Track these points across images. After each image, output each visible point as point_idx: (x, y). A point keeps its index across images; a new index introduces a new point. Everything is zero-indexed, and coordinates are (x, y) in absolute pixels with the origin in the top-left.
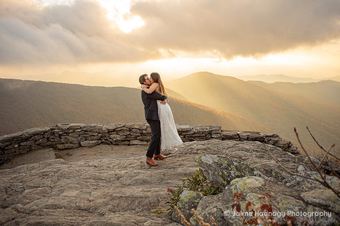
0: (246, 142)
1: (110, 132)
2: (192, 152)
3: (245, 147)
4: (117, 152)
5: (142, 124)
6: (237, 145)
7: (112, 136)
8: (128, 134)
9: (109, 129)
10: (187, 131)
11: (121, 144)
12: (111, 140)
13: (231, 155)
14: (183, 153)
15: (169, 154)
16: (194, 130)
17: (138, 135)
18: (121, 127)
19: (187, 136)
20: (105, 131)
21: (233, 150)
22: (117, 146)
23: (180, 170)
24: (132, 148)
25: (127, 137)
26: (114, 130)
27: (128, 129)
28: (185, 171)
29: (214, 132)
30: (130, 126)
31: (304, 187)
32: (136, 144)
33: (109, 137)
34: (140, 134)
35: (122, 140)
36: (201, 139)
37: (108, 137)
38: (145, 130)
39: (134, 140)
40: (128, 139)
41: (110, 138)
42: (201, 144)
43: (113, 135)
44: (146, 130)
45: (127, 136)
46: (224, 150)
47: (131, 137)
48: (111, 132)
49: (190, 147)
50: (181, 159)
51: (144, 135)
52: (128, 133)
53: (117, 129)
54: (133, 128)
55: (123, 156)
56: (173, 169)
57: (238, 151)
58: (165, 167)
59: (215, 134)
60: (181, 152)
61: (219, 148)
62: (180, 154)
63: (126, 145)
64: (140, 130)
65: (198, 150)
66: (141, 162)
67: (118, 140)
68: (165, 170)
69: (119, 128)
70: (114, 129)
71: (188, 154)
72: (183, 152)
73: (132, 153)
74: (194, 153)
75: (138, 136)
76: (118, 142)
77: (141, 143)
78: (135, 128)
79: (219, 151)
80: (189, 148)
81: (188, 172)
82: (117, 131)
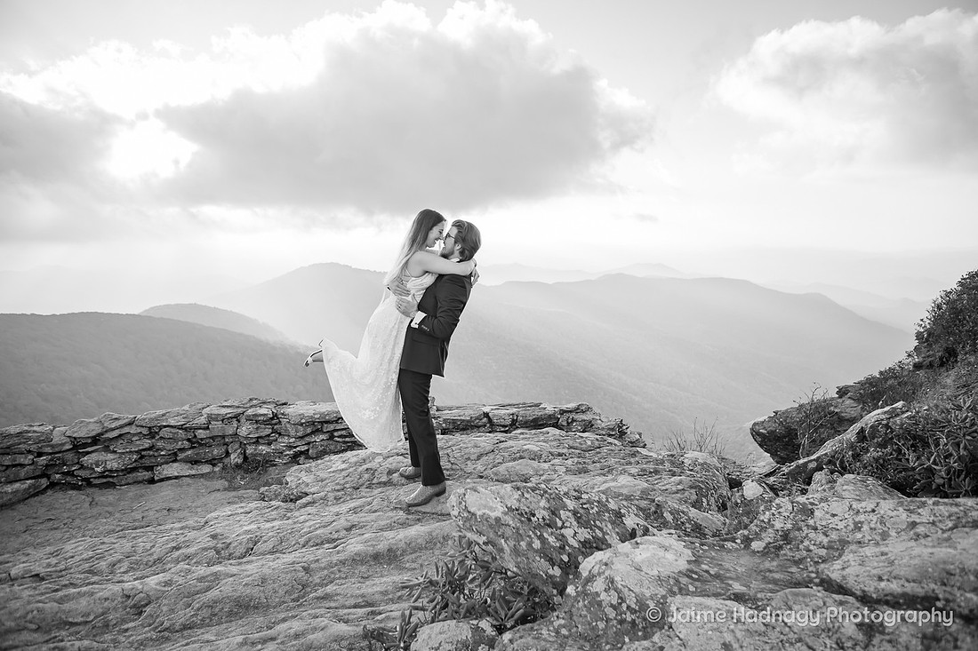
0: (522, 434)
1: (79, 446)
2: (375, 481)
3: (525, 447)
4: (110, 509)
5: (192, 411)
6: (502, 445)
7: (86, 460)
8: (147, 446)
9: (75, 438)
11: (123, 482)
12: (83, 473)
13: (496, 474)
14: (348, 486)
15: (301, 498)
17: (180, 444)
18: (122, 427)
19: (340, 433)
20: (63, 444)
21: (498, 461)
22: (111, 491)
23: (354, 545)
24: (164, 493)
25: (142, 457)
26: (95, 440)
27: (145, 431)
28: (373, 546)
30: (150, 420)
31: (812, 547)
32: (177, 474)
33: (78, 463)
34: (187, 444)
35: (126, 469)
37: (73, 465)
38: (204, 429)
39: (167, 463)
40: (147, 462)
41: (82, 467)
42: (398, 455)
43: (94, 455)
44: (208, 428)
45: (143, 453)
46: (469, 462)
47: (156, 454)
48: (85, 445)
49: (365, 467)
50: (344, 508)
51: (201, 445)
52: (147, 443)
53: (106, 436)
54: (161, 428)
55: (134, 521)
56: (332, 546)
57: (509, 461)
58: (302, 541)
60: (337, 484)
61: (452, 460)
62: (338, 491)
63: (139, 482)
64: (186, 429)
65: (390, 472)
66: (214, 537)
67: (111, 471)
68: (304, 550)
69: (113, 430)
70: (94, 437)
71: (362, 489)
72: (347, 482)
73: (166, 505)
74: (380, 483)
75: (182, 450)
76: (111, 477)
77: (193, 472)
78: (172, 427)
79: (454, 467)
80: (361, 469)
81: (382, 546)
82: (105, 441)
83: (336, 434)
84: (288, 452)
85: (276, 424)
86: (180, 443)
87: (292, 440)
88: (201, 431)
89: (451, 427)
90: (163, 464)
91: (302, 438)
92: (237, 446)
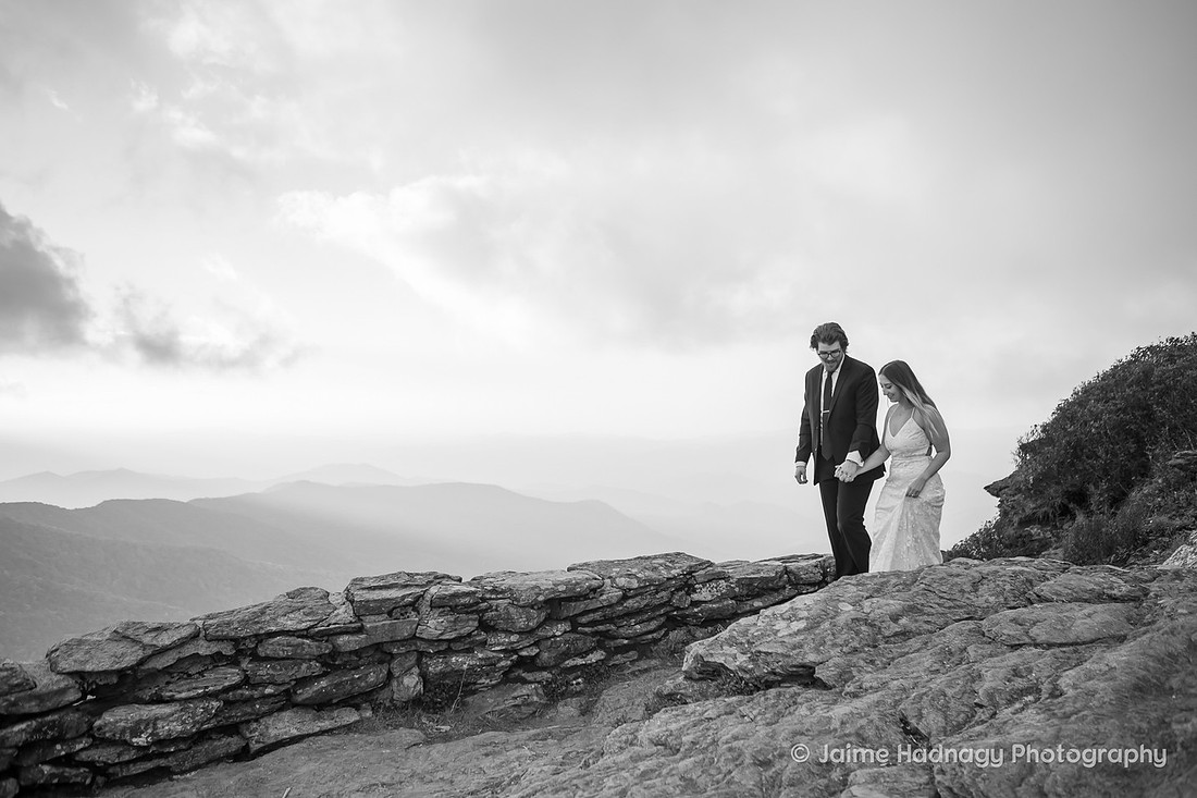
1: (93, 692)
7: (113, 723)
8: (236, 679)
9: (85, 676)
10: (591, 590)
11: (188, 765)
16: (622, 581)
17: (303, 671)
18: (183, 643)
19: (591, 617)
20: (61, 692)
22: (160, 787)
25: (228, 704)
26: (127, 677)
27: (227, 649)
29: (702, 572)
30: (244, 623)
32: (295, 733)
33: (87, 733)
34: (316, 667)
35: (198, 733)
36: (649, 620)
37: (77, 739)
38: (353, 632)
39: (269, 713)
40: (237, 714)
44: (360, 630)
45: (230, 695)
47: (256, 694)
51: (345, 665)
52: (232, 676)
54: (262, 638)
59: (710, 581)
63: (220, 760)
67: (164, 742)
69: (164, 651)
70: (124, 670)
75: (303, 682)
77: (326, 724)
78: (288, 633)
83: (584, 620)
84: (502, 663)
85: (486, 610)
86: (304, 666)
87: (514, 638)
88: (346, 638)
89: (745, 592)
90: (264, 715)
91: (531, 632)
92: (413, 659)
